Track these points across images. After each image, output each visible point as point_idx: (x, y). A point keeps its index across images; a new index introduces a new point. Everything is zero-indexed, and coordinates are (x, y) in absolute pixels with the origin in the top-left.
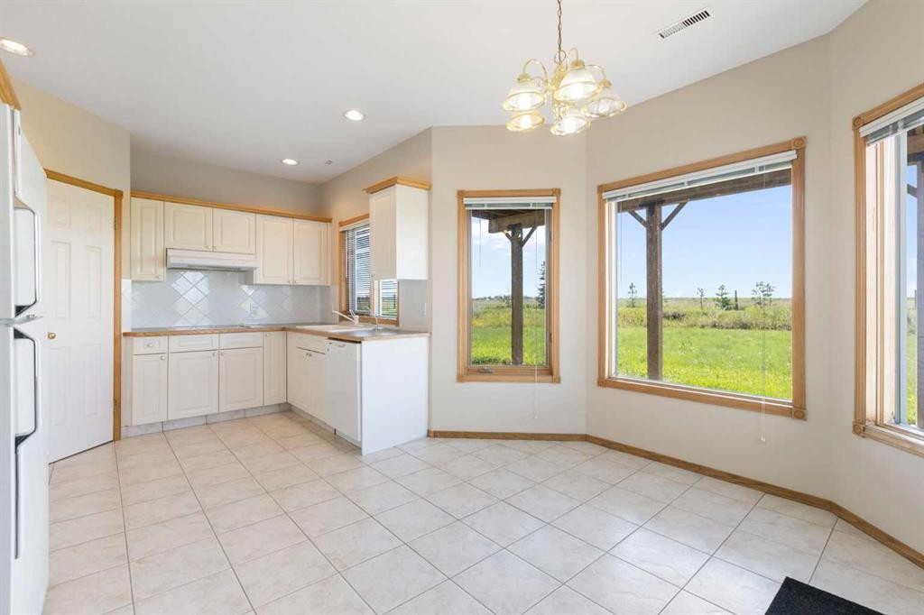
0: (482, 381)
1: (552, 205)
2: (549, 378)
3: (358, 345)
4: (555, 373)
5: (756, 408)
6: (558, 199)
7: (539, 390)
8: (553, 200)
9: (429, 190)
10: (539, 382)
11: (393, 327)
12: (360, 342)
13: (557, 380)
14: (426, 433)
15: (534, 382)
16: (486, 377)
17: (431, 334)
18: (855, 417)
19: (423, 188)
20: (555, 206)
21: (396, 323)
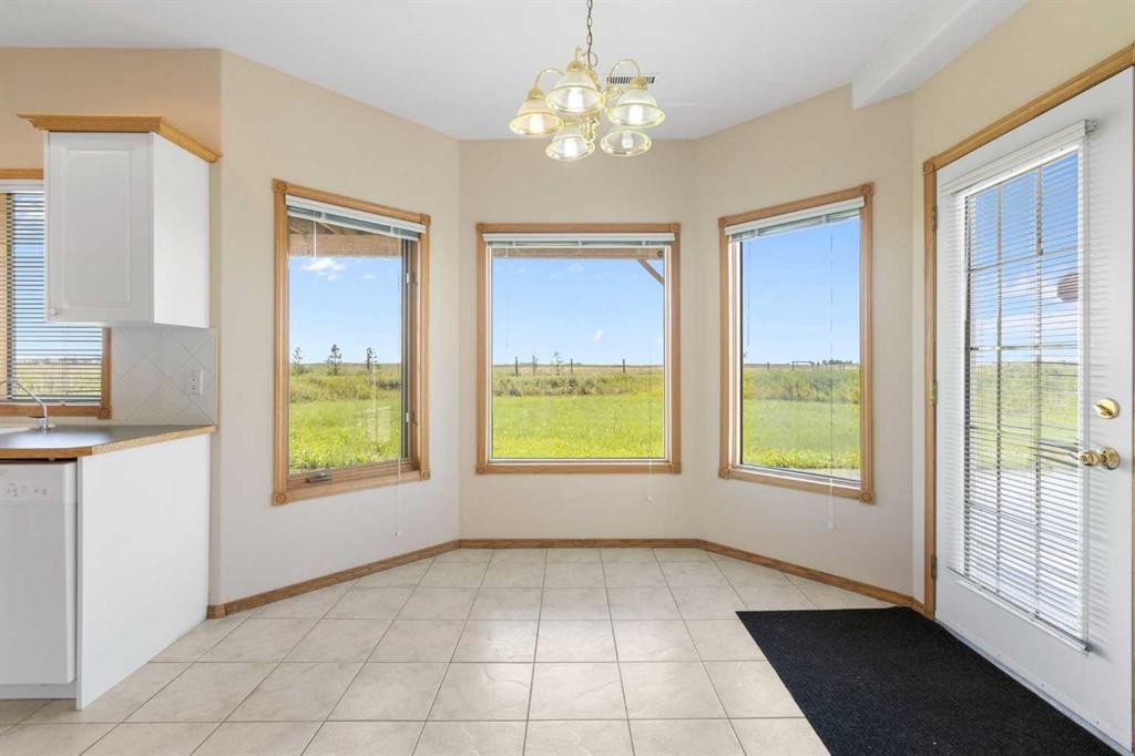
0: (317, 496)
1: (419, 235)
2: (415, 474)
3: (68, 468)
4: (423, 467)
5: (643, 470)
6: (428, 229)
7: (405, 493)
8: (420, 228)
9: (211, 162)
10: (403, 482)
11: (93, 421)
12: (75, 460)
13: (427, 476)
14: (204, 612)
15: (397, 483)
16: (322, 488)
17: (218, 428)
18: (721, 464)
19: (203, 157)
20: (424, 238)
21: (104, 410)
